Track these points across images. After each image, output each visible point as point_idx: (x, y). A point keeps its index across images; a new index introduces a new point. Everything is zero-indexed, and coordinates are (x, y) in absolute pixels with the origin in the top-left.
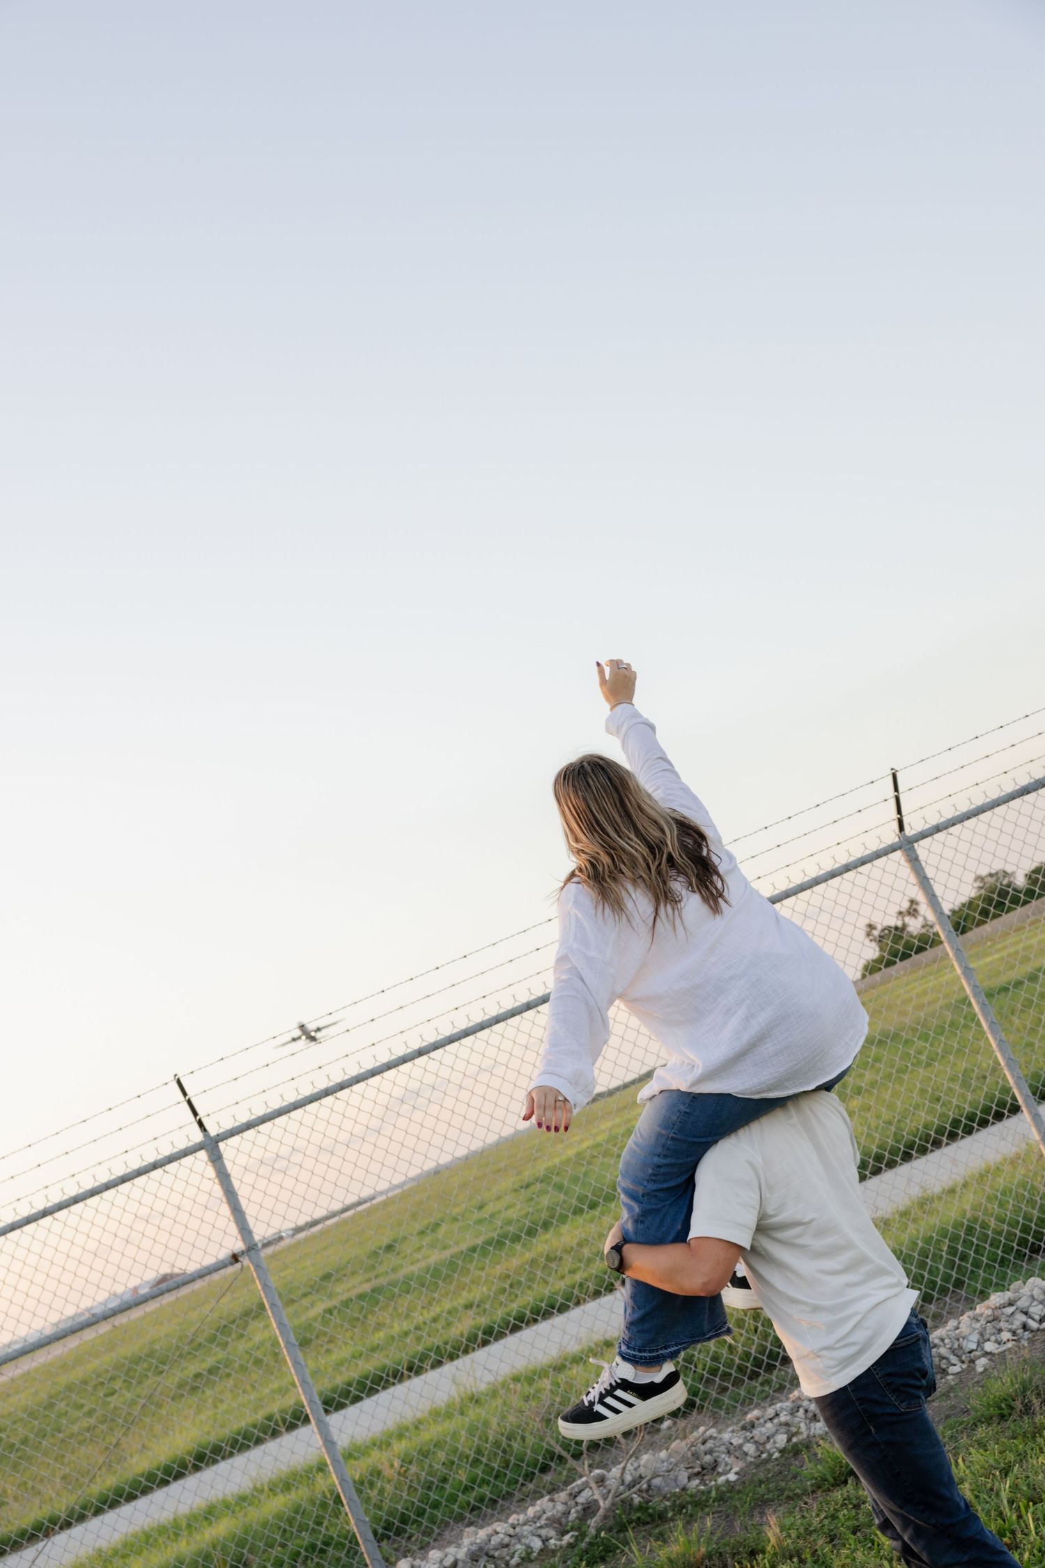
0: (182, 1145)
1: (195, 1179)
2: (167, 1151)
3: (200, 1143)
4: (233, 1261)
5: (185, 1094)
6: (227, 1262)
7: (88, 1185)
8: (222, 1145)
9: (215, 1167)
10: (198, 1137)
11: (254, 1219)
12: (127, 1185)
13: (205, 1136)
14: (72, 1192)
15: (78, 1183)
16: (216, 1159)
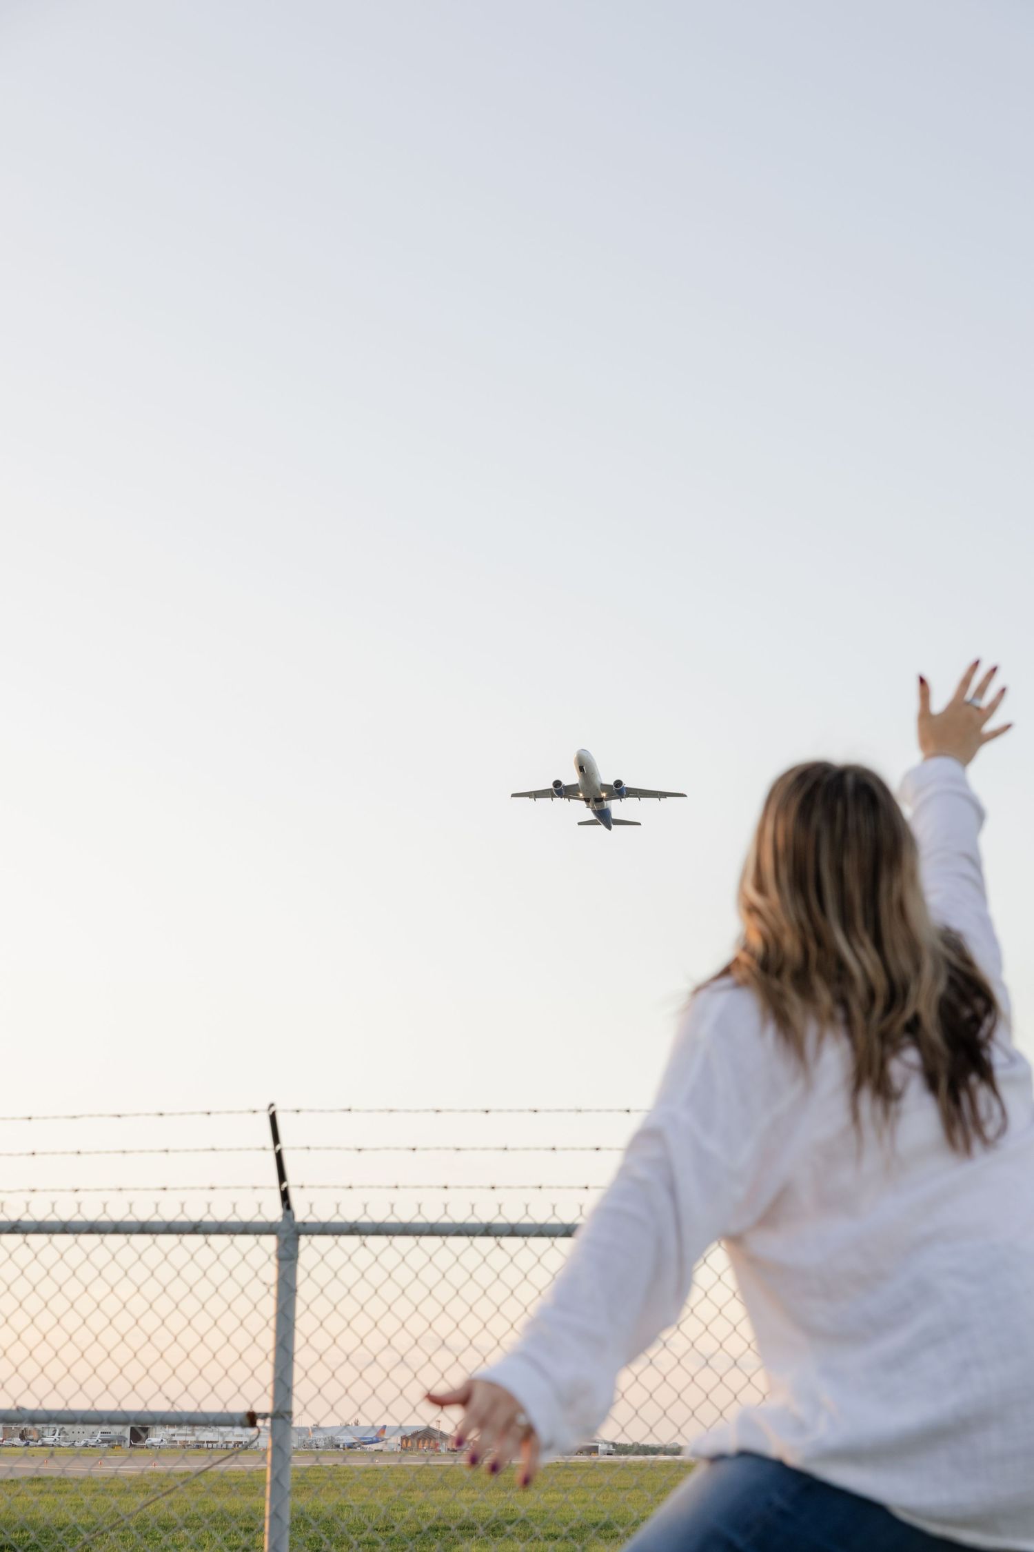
0: (246, 1214)
1: (243, 1274)
2: (221, 1214)
3: (272, 1224)
4: (247, 1421)
5: (276, 1139)
6: (237, 1420)
7: (92, 1214)
8: (303, 1240)
9: (280, 1268)
10: (273, 1212)
11: (303, 1374)
12: (146, 1239)
13: (284, 1215)
14: (66, 1214)
15: (79, 1205)
16: (287, 1258)
